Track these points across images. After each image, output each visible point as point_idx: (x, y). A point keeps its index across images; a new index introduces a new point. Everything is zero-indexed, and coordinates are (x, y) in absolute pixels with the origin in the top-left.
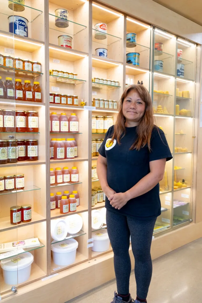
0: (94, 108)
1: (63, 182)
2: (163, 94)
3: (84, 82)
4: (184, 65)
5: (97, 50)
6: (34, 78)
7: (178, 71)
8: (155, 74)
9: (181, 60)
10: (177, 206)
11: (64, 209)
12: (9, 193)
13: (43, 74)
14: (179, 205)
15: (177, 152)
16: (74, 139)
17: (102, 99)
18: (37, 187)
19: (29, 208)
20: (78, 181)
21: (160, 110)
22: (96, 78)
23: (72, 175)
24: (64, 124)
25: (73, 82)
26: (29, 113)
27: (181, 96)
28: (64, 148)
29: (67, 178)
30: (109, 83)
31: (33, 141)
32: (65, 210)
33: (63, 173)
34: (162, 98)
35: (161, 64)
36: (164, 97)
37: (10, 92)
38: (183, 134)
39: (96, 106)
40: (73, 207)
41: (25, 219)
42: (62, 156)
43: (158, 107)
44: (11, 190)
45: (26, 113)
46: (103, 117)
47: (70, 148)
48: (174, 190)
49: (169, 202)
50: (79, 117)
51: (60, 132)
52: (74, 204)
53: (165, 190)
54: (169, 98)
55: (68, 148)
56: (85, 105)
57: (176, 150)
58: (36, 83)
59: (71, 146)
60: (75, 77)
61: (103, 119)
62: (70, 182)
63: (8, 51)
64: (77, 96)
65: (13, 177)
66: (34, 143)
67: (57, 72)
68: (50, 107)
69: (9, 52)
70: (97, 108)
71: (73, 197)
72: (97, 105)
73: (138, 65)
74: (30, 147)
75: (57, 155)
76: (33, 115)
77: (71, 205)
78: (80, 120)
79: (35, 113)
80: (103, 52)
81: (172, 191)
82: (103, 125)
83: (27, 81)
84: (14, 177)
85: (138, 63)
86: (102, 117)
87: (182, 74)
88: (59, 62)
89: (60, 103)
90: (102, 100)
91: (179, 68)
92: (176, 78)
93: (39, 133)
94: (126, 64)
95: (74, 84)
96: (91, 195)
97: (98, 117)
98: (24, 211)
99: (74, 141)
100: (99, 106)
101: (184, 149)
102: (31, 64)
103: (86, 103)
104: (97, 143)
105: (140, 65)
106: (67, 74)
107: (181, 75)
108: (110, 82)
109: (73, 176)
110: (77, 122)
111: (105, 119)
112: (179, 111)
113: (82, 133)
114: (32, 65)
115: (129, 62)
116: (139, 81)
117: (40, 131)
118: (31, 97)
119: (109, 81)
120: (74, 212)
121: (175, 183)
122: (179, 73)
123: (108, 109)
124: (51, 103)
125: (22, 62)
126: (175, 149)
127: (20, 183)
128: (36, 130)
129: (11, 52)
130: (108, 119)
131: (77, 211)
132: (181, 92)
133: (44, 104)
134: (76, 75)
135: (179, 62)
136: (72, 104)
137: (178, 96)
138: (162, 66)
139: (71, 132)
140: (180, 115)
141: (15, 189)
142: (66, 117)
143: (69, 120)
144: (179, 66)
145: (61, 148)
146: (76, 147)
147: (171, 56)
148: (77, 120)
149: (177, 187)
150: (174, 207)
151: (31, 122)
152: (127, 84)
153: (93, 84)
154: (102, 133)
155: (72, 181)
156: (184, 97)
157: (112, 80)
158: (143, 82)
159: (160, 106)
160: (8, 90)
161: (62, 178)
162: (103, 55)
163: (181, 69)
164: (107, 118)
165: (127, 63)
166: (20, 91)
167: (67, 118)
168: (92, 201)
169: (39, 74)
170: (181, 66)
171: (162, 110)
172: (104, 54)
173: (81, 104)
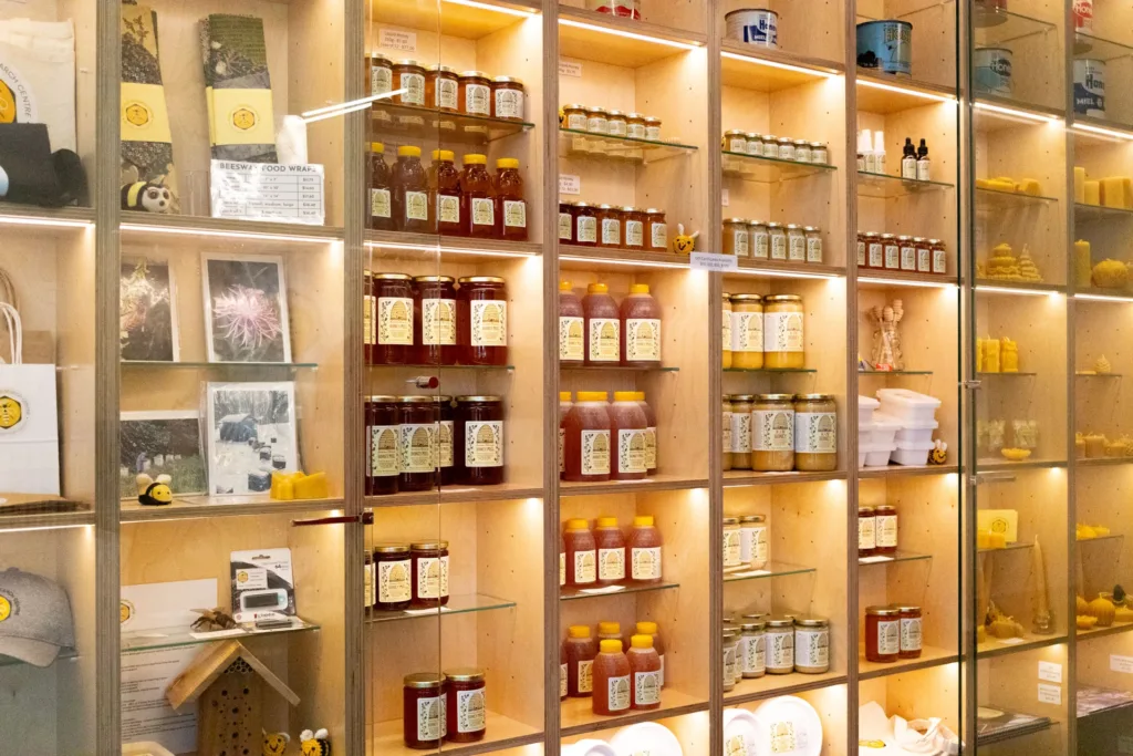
0: (730, 261)
1: (598, 583)
2: (1017, 193)
3: (689, 151)
4: (1103, 62)
5: (732, 16)
6: (489, 141)
7: (1078, 91)
8: (981, 106)
9: (1089, 41)
10: (1095, 708)
11: (610, 695)
12: (394, 616)
13: (533, 125)
14: (1103, 707)
15: (1087, 456)
16: (641, 394)
17: (742, 220)
18: (499, 599)
19: (475, 684)
20: (660, 580)
21: (1007, 265)
22: (736, 132)
23: (634, 550)
24: (604, 327)
25: (634, 154)
26: (473, 285)
27: (1095, 201)
28: (608, 432)
29: (612, 563)
30: (786, 153)
31: (484, 403)
32: (616, 701)
33: (598, 540)
34: (1009, 212)
35: (1004, 62)
36: (1020, 206)
37: (416, 205)
38: (1112, 376)
39: (736, 253)
40: (646, 687)
41: (461, 729)
42: (602, 464)
43: (997, 254)
44: (399, 607)
45: (457, 286)
46: (758, 301)
47: (633, 432)
48: (1079, 633)
49: (1059, 689)
50: (663, 298)
51: (587, 362)
52: (652, 673)
53: (1035, 633)
54: (1042, 210)
55: (621, 432)
56: (693, 250)
57: (1080, 445)
58: (506, 163)
59: (635, 425)
60: (652, 134)
61: (758, 306)
62: (628, 580)
63: (392, 40)
64: (661, 211)
65: (407, 552)
66: (490, 408)
67: (583, 116)
68: (563, 258)
69: (395, 43)
70: (742, 262)
71: (648, 647)
72: (739, 248)
73: (903, 72)
74: (474, 428)
75: (583, 461)
76: (490, 296)
77: (642, 678)
78: (668, 311)
79: (498, 285)
80: (762, 24)
81: (1072, 641)
82: (760, 334)
83: (475, 158)
84: (413, 554)
85: (906, 64)
86: (757, 297)
87: (1097, 102)
88: (579, 73)
89: (599, 243)
90: (759, 225)
91: (1080, 78)
92: (1069, 123)
93: (513, 368)
94: (858, 73)
95: (638, 163)
96: (720, 641)
97: (740, 301)
98: (460, 694)
99: (644, 403)
100: (750, 250)
101: (1117, 444)
102: (488, 89)
103: (697, 239)
104: (734, 411)
105: (913, 69)
106: (623, 122)
107: (1090, 107)
108: (793, 147)
109: (639, 554)
110: (657, 322)
111: (770, 307)
112: (1090, 272)
113: (677, 369)
114: (493, 91)
115: (866, 60)
116: (908, 141)
117: (515, 358)
118: (490, 221)
119: (786, 144)
120: (653, 713)
121: (1081, 601)
122: (1083, 101)
123: (786, 264)
124: (563, 241)
125: (456, 83)
126: (1079, 440)
127: (434, 578)
128: (497, 357)
129: (401, 44)
130: (778, 306)
131: (662, 708)
132: (1096, 183)
133: (538, 249)
134: (656, 124)
135: (1078, 49)
136: (641, 244)
137: (1083, 202)
138: (1006, 74)
139: (632, 364)
140: (1097, 285)
141: (416, 602)
142: (610, 300)
143: (624, 312)
144: (1081, 71)
145: (596, 433)
146: (652, 429)
147: (1046, 28)
148: (655, 313)
149: (1093, 619)
150: (1080, 714)
151: (481, 324)
152: (860, 156)
153: (724, 157)
154: (756, 370)
155: (634, 576)
156: (1109, 203)
157: (800, 142)
158: (927, 145)
159: (1004, 247)
160: (408, 194)
161: (594, 563)
162: (761, 37)
163: (1090, 80)
164: (776, 301)
165: (859, 68)
166: (451, 198)
167: (614, 304)
168: (726, 668)
169: (517, 127)
170: (1091, 68)
171: (1015, 264)
172: (765, 34)
173: (677, 243)
